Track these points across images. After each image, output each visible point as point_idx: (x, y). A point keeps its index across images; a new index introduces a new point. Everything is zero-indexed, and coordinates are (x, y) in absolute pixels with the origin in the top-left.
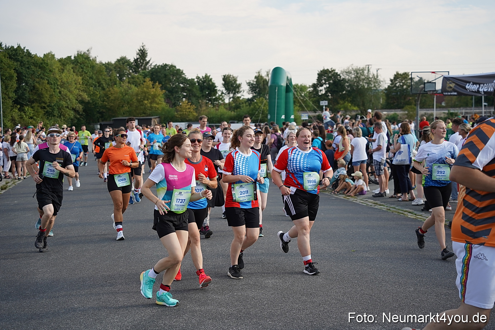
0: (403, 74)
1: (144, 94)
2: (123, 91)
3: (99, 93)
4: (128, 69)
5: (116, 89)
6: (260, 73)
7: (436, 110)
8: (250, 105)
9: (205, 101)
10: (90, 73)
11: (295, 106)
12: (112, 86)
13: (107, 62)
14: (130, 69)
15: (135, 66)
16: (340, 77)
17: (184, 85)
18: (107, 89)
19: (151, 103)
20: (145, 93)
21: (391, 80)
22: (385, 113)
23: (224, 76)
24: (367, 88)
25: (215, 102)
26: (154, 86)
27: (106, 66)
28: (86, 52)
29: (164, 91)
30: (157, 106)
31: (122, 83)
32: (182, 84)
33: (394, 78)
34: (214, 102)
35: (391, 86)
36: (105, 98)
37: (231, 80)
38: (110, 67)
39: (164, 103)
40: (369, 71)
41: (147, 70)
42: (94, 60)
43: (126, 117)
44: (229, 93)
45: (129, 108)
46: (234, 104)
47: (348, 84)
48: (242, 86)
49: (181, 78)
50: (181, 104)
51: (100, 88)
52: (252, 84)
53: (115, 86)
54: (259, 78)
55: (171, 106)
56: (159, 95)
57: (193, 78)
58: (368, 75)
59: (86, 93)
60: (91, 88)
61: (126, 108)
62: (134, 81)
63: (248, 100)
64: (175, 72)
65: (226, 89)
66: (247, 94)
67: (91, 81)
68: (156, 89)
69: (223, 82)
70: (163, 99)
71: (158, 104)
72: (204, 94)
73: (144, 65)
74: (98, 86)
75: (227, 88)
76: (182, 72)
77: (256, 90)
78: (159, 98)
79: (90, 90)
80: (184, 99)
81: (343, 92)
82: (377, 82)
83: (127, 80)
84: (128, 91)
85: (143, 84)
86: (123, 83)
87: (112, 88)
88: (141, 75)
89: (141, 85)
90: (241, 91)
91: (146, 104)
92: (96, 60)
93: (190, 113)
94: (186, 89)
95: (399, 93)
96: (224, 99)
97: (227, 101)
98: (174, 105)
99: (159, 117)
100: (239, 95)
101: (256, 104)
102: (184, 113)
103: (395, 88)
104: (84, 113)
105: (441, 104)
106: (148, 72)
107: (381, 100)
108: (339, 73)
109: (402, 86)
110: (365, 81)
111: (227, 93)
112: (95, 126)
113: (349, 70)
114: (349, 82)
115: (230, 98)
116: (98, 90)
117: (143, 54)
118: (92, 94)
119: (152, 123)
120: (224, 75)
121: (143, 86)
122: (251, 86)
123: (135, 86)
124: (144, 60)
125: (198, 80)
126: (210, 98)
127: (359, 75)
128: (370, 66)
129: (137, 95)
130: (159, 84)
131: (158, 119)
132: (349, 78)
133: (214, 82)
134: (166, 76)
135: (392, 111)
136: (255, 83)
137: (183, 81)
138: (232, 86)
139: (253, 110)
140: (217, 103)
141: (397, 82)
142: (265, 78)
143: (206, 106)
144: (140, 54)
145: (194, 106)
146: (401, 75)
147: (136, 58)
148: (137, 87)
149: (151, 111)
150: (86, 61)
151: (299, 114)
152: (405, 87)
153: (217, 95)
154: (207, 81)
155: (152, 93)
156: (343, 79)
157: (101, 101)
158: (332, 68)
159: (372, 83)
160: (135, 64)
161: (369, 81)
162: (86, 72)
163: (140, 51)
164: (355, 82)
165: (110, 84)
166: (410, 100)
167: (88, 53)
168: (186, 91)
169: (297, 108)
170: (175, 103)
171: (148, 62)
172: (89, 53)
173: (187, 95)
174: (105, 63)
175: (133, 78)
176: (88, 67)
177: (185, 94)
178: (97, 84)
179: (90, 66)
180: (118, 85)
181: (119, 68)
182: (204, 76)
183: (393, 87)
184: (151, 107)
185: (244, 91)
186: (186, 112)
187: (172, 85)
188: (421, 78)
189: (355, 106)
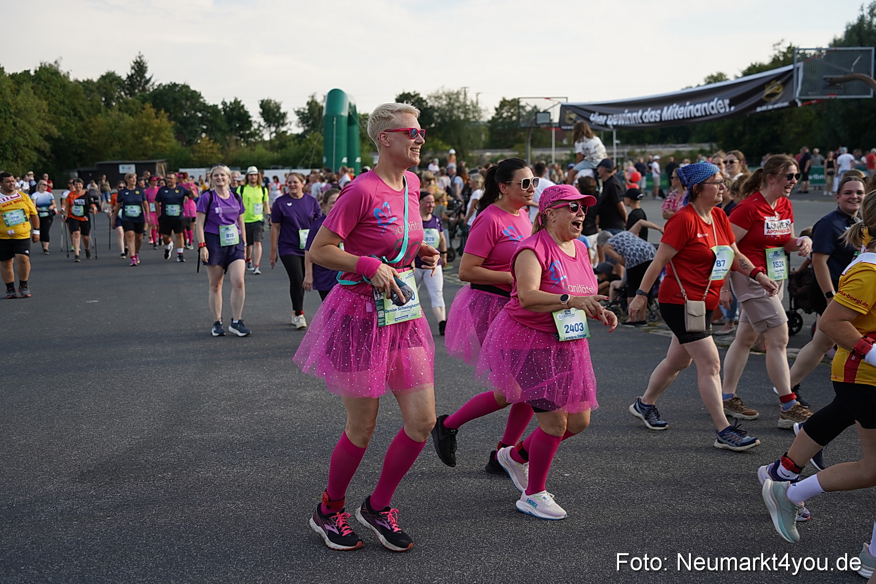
0: (512, 100)
1: (143, 128)
2: (111, 122)
3: (76, 125)
4: (119, 90)
5: (100, 119)
6: (315, 98)
7: (556, 150)
8: (300, 143)
9: (235, 137)
10: (59, 95)
11: (364, 144)
12: (94, 115)
13: (86, 80)
14: (121, 91)
15: (128, 86)
16: (427, 104)
17: (203, 114)
18: (87, 120)
19: (154, 140)
20: (145, 125)
21: (496, 109)
22: (488, 154)
23: (262, 101)
24: (464, 120)
25: (250, 139)
26: (158, 116)
27: (84, 86)
28: (53, 64)
29: (173, 122)
30: (164, 144)
31: (109, 110)
32: (200, 112)
33: (500, 106)
34: (248, 138)
35: (496, 117)
36: (85, 133)
37: (272, 108)
38: (90, 86)
39: (174, 141)
40: (465, 94)
41: (148, 93)
42: (66, 77)
43: (117, 160)
44: (269, 126)
45: (121, 147)
46: (277, 142)
47: (436, 114)
48: (288, 116)
49: (198, 105)
50: (199, 141)
51: (77, 118)
52: (303, 113)
53: (99, 115)
54: (313, 104)
55: (184, 143)
56: (166, 128)
57: (216, 104)
58: (465, 102)
59: (54, 126)
60: (63, 118)
61: (117, 147)
62: (128, 108)
63: (298, 135)
64: (189, 94)
65: (265, 120)
66: (296, 128)
67: (61, 107)
68: (161, 120)
69: (261, 110)
70: (172, 135)
71: (164, 141)
72: (233, 127)
73: (142, 84)
74: (74, 115)
75: (266, 118)
76: (200, 94)
77: (308, 122)
78: (166, 132)
79: (61, 121)
80: (204, 135)
81: (431, 124)
82: (477, 111)
83: (117, 106)
84: (119, 122)
85: (141, 112)
86: (111, 111)
87: (95, 119)
88: (137, 99)
89: (138, 113)
90: (287, 124)
91: (147, 142)
92: (68, 77)
93: (213, 155)
94: (206, 119)
95: (506, 127)
96: (263, 135)
97: (267, 137)
98: (190, 143)
99: (167, 161)
100: (284, 129)
101: (308, 142)
102: (205, 154)
103: (500, 120)
104: (53, 155)
105: (562, 141)
106: (149, 94)
107: (483, 137)
108: (425, 98)
109: (511, 117)
110: (461, 110)
111: (266, 126)
112: (71, 174)
113: (439, 95)
114: (439, 111)
115: (271, 133)
116: (73, 121)
117: (140, 68)
118: (65, 127)
119: (157, 169)
120: (262, 99)
121: (141, 115)
122: (301, 116)
123: (130, 115)
124: (143, 77)
125: (225, 108)
126: (242, 132)
127: (452, 101)
128: (467, 89)
129: (133, 128)
130: (166, 112)
131: (165, 164)
132: (440, 105)
133: (247, 110)
134: (175, 100)
135: (497, 152)
136: (306, 111)
137: (202, 108)
138: (274, 115)
139: (305, 150)
140: (253, 140)
141: (503, 111)
142: (321, 104)
143: (237, 144)
144: (136, 68)
145: (218, 144)
146: (508, 101)
147: (130, 74)
148: (133, 117)
149: (154, 152)
150: (54, 77)
151: (370, 155)
152: (514, 118)
153: (252, 129)
154: (237, 109)
155: (156, 126)
156: (432, 107)
157: (78, 137)
158: (414, 92)
159: (470, 112)
160: (129, 83)
161: (466, 109)
162: (54, 94)
163: (135, 63)
164: (448, 111)
165: (92, 112)
166: (521, 136)
167: (56, 66)
168: (207, 123)
169: (367, 147)
170: (190, 140)
171: (148, 81)
172: (58, 66)
173: (207, 128)
174: (84, 81)
175: (126, 103)
176: (57, 86)
177: (205, 127)
178: (71, 112)
179: (59, 86)
180: (103, 113)
181: (105, 88)
182: (233, 101)
183: (499, 118)
184: (155, 146)
185: (291, 123)
186: (206, 152)
187: (185, 114)
188: (535, 107)
189: (448, 144)
